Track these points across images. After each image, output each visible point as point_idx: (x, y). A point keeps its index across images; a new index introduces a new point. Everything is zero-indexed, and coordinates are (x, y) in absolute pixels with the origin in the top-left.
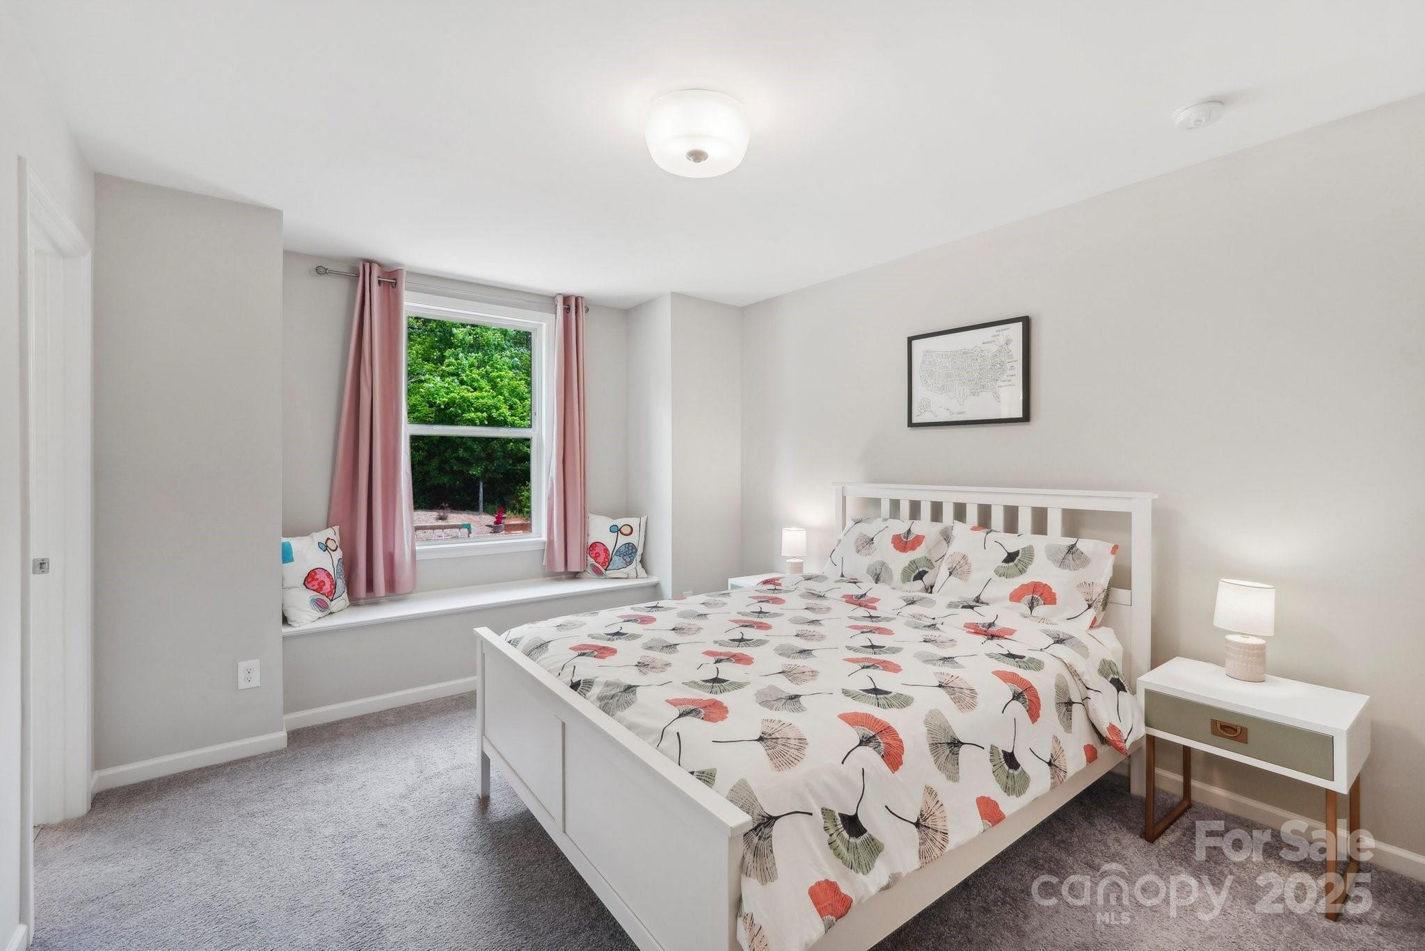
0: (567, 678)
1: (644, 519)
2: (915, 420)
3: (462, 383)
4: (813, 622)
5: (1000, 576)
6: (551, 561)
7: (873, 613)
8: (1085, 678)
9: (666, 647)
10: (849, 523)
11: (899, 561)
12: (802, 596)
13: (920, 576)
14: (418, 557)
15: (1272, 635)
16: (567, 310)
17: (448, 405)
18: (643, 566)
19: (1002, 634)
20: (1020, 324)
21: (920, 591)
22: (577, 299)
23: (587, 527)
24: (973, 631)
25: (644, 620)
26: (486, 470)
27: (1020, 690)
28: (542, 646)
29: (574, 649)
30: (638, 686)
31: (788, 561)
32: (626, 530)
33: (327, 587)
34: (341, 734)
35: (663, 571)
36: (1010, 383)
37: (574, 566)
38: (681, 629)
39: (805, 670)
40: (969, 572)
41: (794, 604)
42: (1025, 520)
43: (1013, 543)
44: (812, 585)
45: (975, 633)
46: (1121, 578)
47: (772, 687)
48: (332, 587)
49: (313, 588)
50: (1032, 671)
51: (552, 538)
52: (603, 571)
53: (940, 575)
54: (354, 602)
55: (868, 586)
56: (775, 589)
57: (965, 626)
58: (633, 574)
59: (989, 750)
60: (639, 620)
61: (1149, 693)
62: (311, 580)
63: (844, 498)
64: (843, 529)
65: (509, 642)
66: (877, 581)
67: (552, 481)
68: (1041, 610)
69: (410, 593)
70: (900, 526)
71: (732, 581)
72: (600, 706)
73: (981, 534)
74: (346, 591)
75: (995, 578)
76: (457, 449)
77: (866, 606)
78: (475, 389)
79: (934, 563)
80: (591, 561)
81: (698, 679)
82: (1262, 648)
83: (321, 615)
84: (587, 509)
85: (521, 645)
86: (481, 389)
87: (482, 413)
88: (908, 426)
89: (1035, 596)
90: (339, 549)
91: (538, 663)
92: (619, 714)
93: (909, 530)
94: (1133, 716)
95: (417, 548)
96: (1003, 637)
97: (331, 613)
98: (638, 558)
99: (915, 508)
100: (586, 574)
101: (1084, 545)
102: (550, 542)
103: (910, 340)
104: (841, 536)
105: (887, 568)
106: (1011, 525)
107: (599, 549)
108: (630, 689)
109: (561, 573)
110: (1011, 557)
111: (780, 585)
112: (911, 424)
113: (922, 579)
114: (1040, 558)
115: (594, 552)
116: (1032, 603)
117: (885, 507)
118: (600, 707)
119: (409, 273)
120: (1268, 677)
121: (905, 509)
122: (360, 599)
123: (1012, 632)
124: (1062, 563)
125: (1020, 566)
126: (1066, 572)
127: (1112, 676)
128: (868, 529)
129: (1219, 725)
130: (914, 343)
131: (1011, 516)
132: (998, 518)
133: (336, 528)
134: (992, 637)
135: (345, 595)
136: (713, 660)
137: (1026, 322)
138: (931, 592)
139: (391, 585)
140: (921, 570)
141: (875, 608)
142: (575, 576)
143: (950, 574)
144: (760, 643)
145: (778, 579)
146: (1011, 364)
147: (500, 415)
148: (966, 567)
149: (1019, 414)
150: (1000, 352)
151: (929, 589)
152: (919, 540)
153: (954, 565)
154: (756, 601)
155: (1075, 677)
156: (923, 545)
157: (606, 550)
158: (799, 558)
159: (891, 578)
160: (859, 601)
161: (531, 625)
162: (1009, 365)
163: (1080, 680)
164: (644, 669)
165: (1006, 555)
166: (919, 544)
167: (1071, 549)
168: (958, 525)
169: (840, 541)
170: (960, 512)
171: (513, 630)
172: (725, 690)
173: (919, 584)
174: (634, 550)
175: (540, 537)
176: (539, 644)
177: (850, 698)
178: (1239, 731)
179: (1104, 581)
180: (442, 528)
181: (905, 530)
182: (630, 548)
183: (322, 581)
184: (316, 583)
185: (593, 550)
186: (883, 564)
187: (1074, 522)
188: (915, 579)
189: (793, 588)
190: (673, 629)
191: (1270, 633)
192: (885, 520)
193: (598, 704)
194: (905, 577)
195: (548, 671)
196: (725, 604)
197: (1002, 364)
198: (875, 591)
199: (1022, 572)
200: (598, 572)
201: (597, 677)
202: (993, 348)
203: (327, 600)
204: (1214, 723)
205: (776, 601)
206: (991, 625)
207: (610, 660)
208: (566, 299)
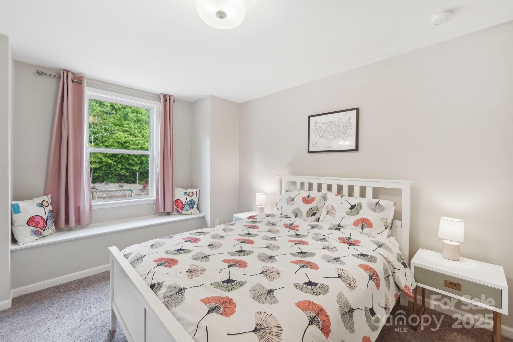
0: (149, 281)
1: (198, 190)
2: (310, 150)
3: (131, 134)
4: (273, 239)
5: (348, 215)
6: (157, 208)
7: (298, 233)
8: (393, 263)
9: (204, 257)
10: (283, 192)
11: (305, 208)
12: (266, 224)
13: (314, 214)
14: (93, 208)
15: (463, 241)
16: (165, 101)
17: (125, 143)
18: (198, 209)
19: (355, 243)
20: (355, 111)
21: (314, 221)
22: (169, 96)
23: (174, 193)
24: (342, 241)
25: (195, 240)
26: (140, 168)
27: (372, 274)
28: (140, 259)
29: (155, 261)
30: (187, 288)
31: (258, 207)
32: (191, 194)
33: (41, 224)
34: (44, 297)
35: (207, 211)
36: (350, 135)
37: (168, 210)
38: (212, 245)
39: (274, 270)
40: (335, 213)
41: (263, 229)
42: (357, 192)
43: (353, 201)
44: (270, 219)
45: (343, 242)
46: (397, 216)
47: (258, 285)
48: (44, 224)
49: (32, 225)
50: (373, 263)
51: (158, 198)
52: (181, 211)
53: (322, 214)
54: (59, 229)
55: (293, 220)
56: (254, 221)
57: (338, 239)
58: (194, 212)
59: (364, 310)
60: (192, 241)
61: (416, 267)
62: (31, 221)
63: (281, 181)
64: (281, 194)
65: (124, 256)
66: (296, 216)
67: (158, 173)
68: (366, 230)
69: (89, 224)
70: (305, 193)
71: (235, 215)
72: (164, 301)
73: (339, 197)
74: (54, 225)
75: (346, 216)
76: (128, 159)
77: (294, 229)
78: (136, 137)
79: (319, 209)
80: (175, 207)
81: (219, 281)
82: (458, 246)
83: (37, 238)
84: (174, 185)
85: (130, 258)
86: (138, 137)
87: (139, 146)
88: (308, 152)
89: (363, 224)
90: (50, 206)
91: (136, 270)
92: (174, 309)
93: (309, 195)
94: (411, 279)
95: (92, 204)
96: (356, 245)
97: (44, 236)
98: (196, 206)
99: (311, 186)
100: (173, 213)
101: (383, 202)
102: (157, 200)
103: (309, 117)
104: (280, 197)
105: (300, 211)
106: (351, 194)
107: (179, 202)
108: (181, 290)
109: (162, 213)
110: (352, 207)
111: (256, 219)
112: (309, 152)
113: (315, 216)
114: (365, 207)
115: (177, 203)
116: (363, 227)
117: (298, 185)
118: (164, 303)
119: (87, 78)
120: (461, 258)
121: (306, 186)
122: (62, 228)
123: (359, 242)
124: (374, 210)
125: (357, 211)
126: (376, 214)
127: (402, 261)
128: (292, 194)
129: (448, 283)
130: (311, 118)
131: (351, 190)
132: (345, 191)
133: (49, 196)
134: (351, 244)
135: (53, 227)
136: (227, 265)
137: (357, 110)
138: (318, 221)
139: (78, 221)
140: (314, 212)
141: (298, 230)
142: (168, 214)
143: (327, 214)
144: (250, 253)
145: (255, 216)
146: (351, 127)
147: (145, 147)
148: (333, 211)
149: (354, 148)
150: (346, 122)
151: (318, 220)
152: (313, 199)
153: (329, 210)
154: (246, 228)
155: (389, 263)
156: (315, 201)
157: (182, 203)
158: (262, 205)
159: (302, 215)
160: (290, 226)
161: (138, 245)
162: (350, 128)
163: (391, 264)
164: (191, 274)
165: (350, 206)
166: (313, 201)
167: (377, 204)
168: (329, 193)
169: (280, 199)
170: (329, 188)
171: (128, 248)
172: (233, 289)
173: (314, 218)
174: (194, 203)
175: (153, 197)
176: (139, 257)
177: (298, 290)
178: (457, 285)
179: (391, 217)
180: (121, 191)
181: (307, 195)
182: (192, 202)
183: (38, 222)
184: (34, 223)
185: (176, 202)
186: (299, 209)
187: (377, 192)
188: (312, 215)
189: (261, 220)
190: (208, 246)
191: (462, 240)
192: (298, 191)
193: (163, 300)
194: (308, 215)
195: (140, 275)
196: (232, 230)
197: (347, 127)
198: (297, 221)
199: (357, 213)
200: (178, 212)
201: (164, 282)
202: (343, 121)
203: (41, 231)
204: (446, 281)
205: (255, 227)
206: (349, 238)
207: (175, 268)
208: (165, 96)
